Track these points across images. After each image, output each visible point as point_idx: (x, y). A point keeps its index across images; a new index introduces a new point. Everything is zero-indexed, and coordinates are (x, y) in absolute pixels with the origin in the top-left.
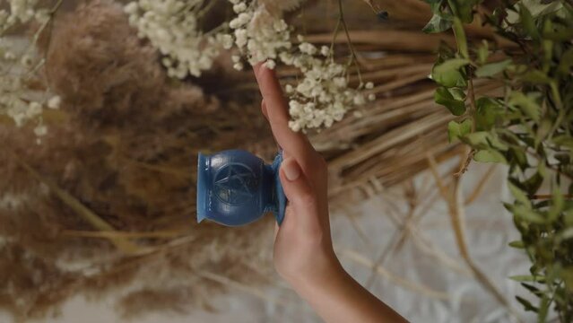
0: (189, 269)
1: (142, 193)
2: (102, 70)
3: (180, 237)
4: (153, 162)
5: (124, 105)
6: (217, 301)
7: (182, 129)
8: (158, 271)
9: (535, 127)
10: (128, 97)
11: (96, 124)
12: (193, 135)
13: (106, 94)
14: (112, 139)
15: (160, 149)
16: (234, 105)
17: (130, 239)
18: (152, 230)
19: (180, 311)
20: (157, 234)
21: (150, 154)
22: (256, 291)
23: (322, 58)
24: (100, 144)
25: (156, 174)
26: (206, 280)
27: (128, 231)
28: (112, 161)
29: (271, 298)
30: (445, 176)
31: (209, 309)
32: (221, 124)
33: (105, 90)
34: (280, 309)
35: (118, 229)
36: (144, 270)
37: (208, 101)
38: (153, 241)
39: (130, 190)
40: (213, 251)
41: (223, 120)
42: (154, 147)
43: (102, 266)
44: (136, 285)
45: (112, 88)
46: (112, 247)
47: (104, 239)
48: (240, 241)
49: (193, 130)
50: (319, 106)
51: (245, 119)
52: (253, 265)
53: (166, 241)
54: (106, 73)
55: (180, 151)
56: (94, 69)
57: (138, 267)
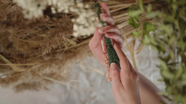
0: (39, 76)
1: (21, 50)
2: (6, 7)
3: (35, 65)
4: (26, 39)
5: (14, 19)
6: (49, 86)
7: (36, 27)
8: (28, 77)
9: (169, 37)
10: (16, 16)
11: (4, 26)
12: (40, 29)
13: (8, 15)
14: (11, 30)
15: (28, 34)
16: (54, 19)
17: (17, 66)
18: (26, 63)
19: (36, 90)
20: (27, 64)
21: (25, 36)
22: (63, 83)
23: (86, 9)
24: (6, 32)
25: (27, 43)
26: (45, 79)
27: (17, 63)
28: (10, 38)
29: (68, 85)
30: (130, 43)
31: (46, 89)
32: (50, 25)
33: (7, 14)
34: (71, 88)
35: (13, 62)
36: (22, 77)
37: (45, 18)
38: (25, 67)
39: (17, 49)
40: (48, 70)
41: (51, 24)
42: (26, 34)
43: (8, 75)
44: (20, 82)
45: (10, 13)
46: (11, 69)
47: (8, 66)
48: (57, 67)
49: (40, 27)
50: (85, 27)
51: (59, 24)
52: (62, 74)
53: (31, 67)
54: (8, 8)
55: (35, 35)
56: (3, 6)
57: (20, 75)
